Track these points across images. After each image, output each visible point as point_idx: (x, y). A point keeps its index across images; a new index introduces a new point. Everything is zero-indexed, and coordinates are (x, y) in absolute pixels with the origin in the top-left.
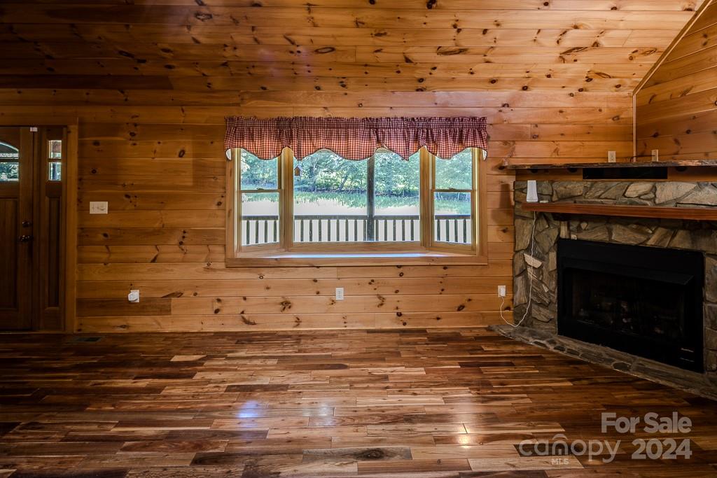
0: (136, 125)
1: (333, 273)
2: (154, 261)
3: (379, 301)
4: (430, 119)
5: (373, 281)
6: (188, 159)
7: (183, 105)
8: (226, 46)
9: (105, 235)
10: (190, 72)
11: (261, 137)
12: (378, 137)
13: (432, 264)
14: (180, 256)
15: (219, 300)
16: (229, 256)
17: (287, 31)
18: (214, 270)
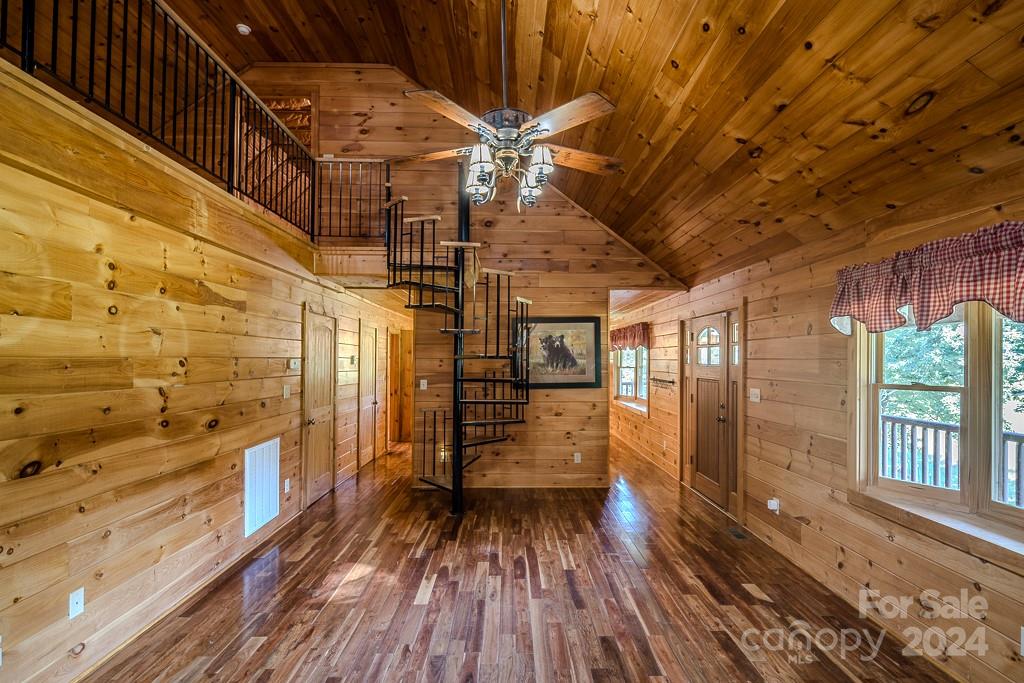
0: (777, 298)
2: (788, 468)
6: (815, 337)
7: (811, 263)
8: (800, 172)
9: (759, 427)
10: (797, 218)
11: (870, 294)
14: (808, 469)
15: (843, 550)
16: (851, 488)
17: (841, 112)
18: (838, 502)
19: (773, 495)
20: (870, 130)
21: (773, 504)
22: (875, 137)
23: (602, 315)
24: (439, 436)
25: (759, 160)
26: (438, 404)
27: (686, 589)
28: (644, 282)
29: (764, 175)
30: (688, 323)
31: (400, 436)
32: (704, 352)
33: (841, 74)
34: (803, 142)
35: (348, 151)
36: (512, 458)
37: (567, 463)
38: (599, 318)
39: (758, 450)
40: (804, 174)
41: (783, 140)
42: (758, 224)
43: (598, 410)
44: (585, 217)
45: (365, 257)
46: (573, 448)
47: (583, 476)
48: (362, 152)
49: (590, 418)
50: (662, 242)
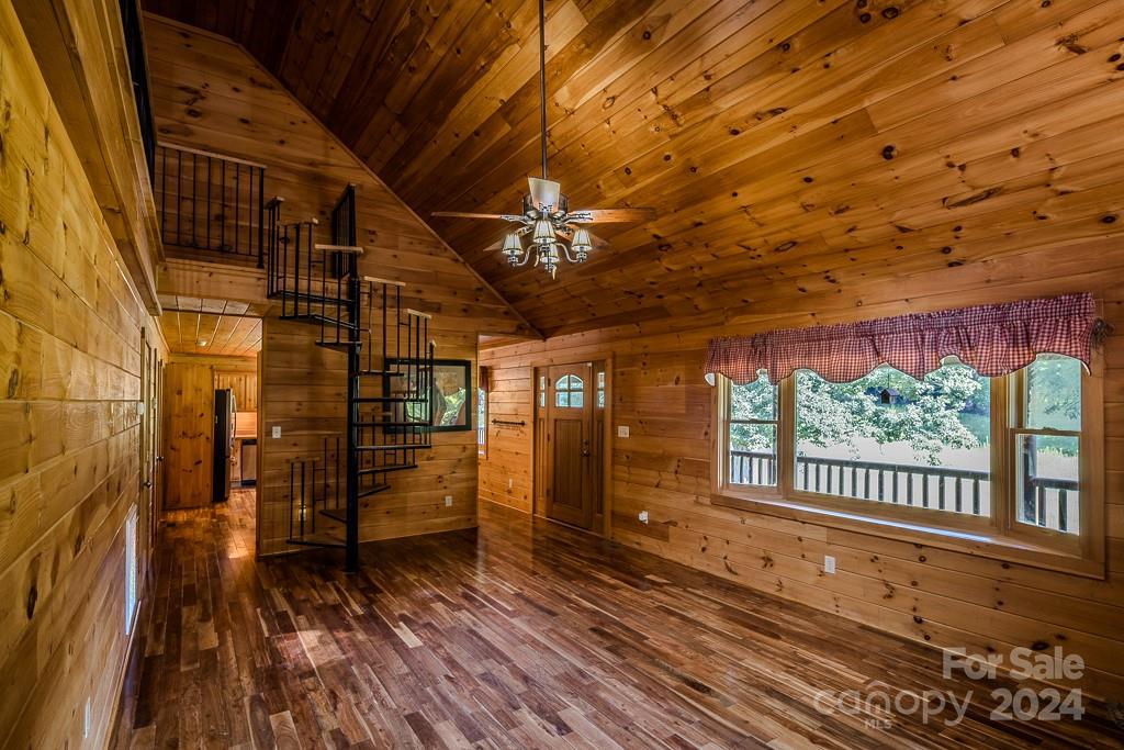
0: (646, 355)
1: (820, 534)
2: (657, 486)
3: (886, 591)
4: (961, 312)
5: (876, 558)
6: (682, 386)
7: (678, 331)
8: (692, 268)
9: (628, 457)
10: (676, 298)
11: (735, 359)
12: (875, 347)
13: (975, 552)
14: (675, 485)
15: (705, 538)
16: (713, 492)
17: (738, 238)
18: (702, 504)
19: (643, 509)
20: (751, 253)
21: (644, 516)
22: (752, 258)
23: (473, 359)
24: (298, 491)
25: (665, 253)
26: (295, 455)
27: (614, 587)
28: (506, 329)
29: (664, 263)
30: (542, 370)
31: (164, 503)
32: (563, 396)
33: (748, 217)
34: (705, 249)
35: (168, 132)
36: (383, 507)
37: (439, 509)
38: (470, 362)
39: (627, 476)
40: (695, 270)
41: (690, 244)
42: (641, 296)
43: (468, 452)
44: (457, 260)
45: (232, 279)
46: (444, 492)
47: (453, 518)
48: (192, 139)
49: (460, 460)
50: (538, 296)
